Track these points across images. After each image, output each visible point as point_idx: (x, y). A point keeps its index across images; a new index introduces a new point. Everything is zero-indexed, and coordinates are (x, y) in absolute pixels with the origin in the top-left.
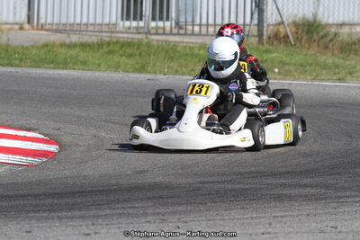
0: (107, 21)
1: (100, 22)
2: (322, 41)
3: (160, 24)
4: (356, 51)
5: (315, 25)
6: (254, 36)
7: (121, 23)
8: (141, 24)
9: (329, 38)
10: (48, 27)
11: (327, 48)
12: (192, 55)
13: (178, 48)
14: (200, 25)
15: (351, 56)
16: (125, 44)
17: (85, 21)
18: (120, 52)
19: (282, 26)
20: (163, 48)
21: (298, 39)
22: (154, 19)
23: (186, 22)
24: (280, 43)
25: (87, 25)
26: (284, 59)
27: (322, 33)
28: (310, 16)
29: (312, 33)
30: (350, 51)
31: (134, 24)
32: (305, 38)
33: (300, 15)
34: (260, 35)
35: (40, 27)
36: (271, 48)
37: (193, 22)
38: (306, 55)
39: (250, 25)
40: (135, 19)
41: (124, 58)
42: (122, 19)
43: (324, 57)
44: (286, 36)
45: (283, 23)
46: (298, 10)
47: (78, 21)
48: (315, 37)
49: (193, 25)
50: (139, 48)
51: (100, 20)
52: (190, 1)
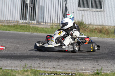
0: (16, 20)
2: (84, 28)
3: (33, 22)
4: (95, 32)
5: (82, 23)
7: (20, 21)
8: (27, 21)
9: (86, 27)
11: (85, 30)
12: (43, 30)
13: (39, 28)
14: (46, 23)
15: (93, 33)
16: (21, 26)
17: (9, 19)
18: (20, 28)
20: (34, 28)
22: (31, 20)
23: (41, 21)
25: (9, 21)
27: (84, 26)
28: (80, 20)
29: (81, 26)
30: (93, 32)
33: (78, 20)
37: (43, 21)
40: (25, 20)
41: (21, 30)
42: (21, 19)
47: (7, 19)
49: (43, 23)
50: (26, 27)
51: (13, 20)
52: (42, 15)
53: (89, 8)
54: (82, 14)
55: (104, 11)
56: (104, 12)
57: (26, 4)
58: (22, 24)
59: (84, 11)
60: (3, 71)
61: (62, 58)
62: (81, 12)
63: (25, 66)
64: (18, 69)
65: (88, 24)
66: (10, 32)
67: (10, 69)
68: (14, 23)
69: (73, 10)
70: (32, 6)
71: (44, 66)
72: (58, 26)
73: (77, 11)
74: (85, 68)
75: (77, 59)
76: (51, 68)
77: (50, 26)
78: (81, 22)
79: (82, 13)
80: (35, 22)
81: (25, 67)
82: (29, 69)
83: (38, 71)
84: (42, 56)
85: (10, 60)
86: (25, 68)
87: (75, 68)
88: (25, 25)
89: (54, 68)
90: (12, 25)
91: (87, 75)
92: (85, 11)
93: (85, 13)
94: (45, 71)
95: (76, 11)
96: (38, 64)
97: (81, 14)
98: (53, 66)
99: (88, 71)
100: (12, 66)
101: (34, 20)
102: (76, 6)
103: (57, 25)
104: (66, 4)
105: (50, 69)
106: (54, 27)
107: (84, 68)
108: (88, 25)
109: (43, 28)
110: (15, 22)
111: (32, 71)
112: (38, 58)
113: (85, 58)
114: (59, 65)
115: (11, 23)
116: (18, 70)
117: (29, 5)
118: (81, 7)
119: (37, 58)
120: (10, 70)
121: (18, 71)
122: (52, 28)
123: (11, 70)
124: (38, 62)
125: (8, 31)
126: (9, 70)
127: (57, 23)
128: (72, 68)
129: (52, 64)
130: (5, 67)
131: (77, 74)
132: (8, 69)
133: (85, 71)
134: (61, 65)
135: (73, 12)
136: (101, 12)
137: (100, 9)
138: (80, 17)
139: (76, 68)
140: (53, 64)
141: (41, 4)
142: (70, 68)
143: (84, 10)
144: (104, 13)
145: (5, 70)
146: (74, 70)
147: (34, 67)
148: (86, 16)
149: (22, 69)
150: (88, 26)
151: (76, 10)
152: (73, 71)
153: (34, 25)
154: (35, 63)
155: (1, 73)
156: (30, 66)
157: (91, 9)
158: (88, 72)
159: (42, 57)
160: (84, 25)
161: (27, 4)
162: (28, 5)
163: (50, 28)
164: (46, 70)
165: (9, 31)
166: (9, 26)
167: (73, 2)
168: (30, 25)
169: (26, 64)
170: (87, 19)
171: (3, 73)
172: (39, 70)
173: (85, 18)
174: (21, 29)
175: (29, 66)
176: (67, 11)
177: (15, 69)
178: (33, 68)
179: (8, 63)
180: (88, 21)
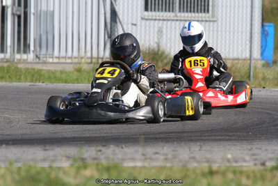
3: (25, 56)
5: (160, 52)
12: (55, 77)
13: (42, 73)
14: (59, 57)
20: (29, 73)
22: (19, 52)
23: (46, 55)
27: (165, 61)
29: (157, 61)
31: (1, 56)
33: (147, 45)
37: (53, 54)
39: (102, 59)
40: (2, 52)
46: (145, 41)
48: (160, 64)
49: (53, 57)
50: (8, 71)
52: (50, 37)
53: (173, 11)
54: (156, 30)
55: (215, 19)
56: (214, 21)
57: (3, 7)
59: (160, 20)
70: (20, 11)
72: (95, 63)
73: (143, 22)
77: (71, 66)
78: (156, 49)
80: (31, 56)
88: (5, 65)
92: (164, 20)
102: (139, 10)
103: (91, 63)
106: (85, 67)
109: (54, 73)
117: (12, 9)
118: (151, 10)
122: (79, 70)
127: (92, 58)
135: (135, 25)
136: (206, 21)
137: (204, 15)
143: (161, 18)
144: (216, 24)
151: (139, 18)
153: (30, 66)
157: (179, 14)
160: (166, 57)
161: (6, 8)
162: (10, 9)
163: (72, 70)
168: (20, 66)
176: (118, 20)
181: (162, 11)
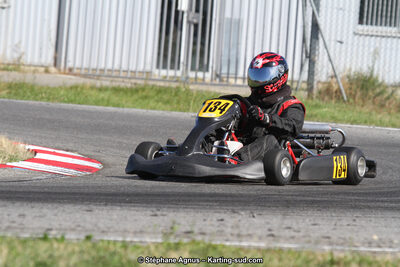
0: (141, 68)
1: (133, 69)
2: (378, 98)
3: (200, 75)
5: (372, 79)
6: (303, 89)
7: (156, 72)
8: (179, 73)
9: (386, 95)
10: (75, 71)
11: (382, 106)
16: (160, 91)
17: (116, 67)
18: (156, 98)
19: (334, 80)
21: (352, 95)
22: (193, 69)
23: (228, 74)
24: (332, 98)
25: (119, 71)
26: (336, 114)
27: (378, 90)
28: (365, 70)
29: (367, 89)
31: (171, 73)
32: (359, 94)
33: (358, 67)
34: (310, 89)
35: (67, 71)
36: (321, 103)
37: (236, 74)
38: (360, 112)
39: (298, 82)
40: (172, 68)
41: (160, 104)
42: (158, 67)
43: (379, 116)
44: (339, 91)
45: (336, 76)
47: (109, 66)
48: (371, 93)
49: (236, 78)
50: (176, 95)
51: (133, 67)
52: (233, 52)
53: (395, 26)
54: (372, 50)
57: (177, 12)
58: (162, 84)
59: (377, 36)
60: (94, 246)
61: (301, 201)
62: (367, 43)
63: (172, 228)
64: (148, 239)
65: (392, 82)
66: (120, 110)
67: (120, 239)
68: (133, 81)
69: (339, 33)
70: (198, 19)
71: (236, 232)
73: (356, 38)
74: (380, 239)
75: (352, 207)
76: (260, 238)
78: (369, 75)
79: (372, 44)
80: (208, 75)
81: (171, 233)
82: (185, 240)
83: (215, 248)
84: (231, 196)
85: (119, 208)
86: (172, 237)
87: (344, 239)
88: (174, 85)
89: (273, 235)
90: (129, 85)
91: (387, 263)
92: (383, 36)
93: (383, 45)
94: (241, 248)
95: (350, 37)
96: (218, 224)
97: (366, 48)
98: (270, 230)
99: (390, 247)
100: (125, 231)
101: (204, 67)
102: (352, 21)
104: (316, 12)
105: (256, 239)
107: (375, 237)
108: (392, 86)
110: (137, 75)
111: (195, 248)
112: (216, 201)
113: (382, 201)
114: (289, 228)
115: (126, 78)
116: (145, 245)
117: (188, 17)
118: (367, 24)
119: (212, 201)
120: (119, 245)
121: (148, 248)
123: (123, 242)
124: (217, 215)
125: (114, 106)
126: (115, 242)
128: (334, 238)
129: (263, 222)
130: (103, 232)
131: (354, 259)
132: (112, 239)
133: (379, 247)
134: (295, 226)
135: (341, 42)
138: (365, 59)
139: (350, 238)
140: (268, 223)
141: (228, 14)
142: (328, 238)
143: (379, 34)
145: (101, 244)
146: (342, 244)
147: (203, 234)
148: (385, 56)
149: (160, 240)
150: (393, 92)
151: (351, 32)
152: (339, 248)
153: (204, 88)
154: (205, 220)
155: (89, 253)
156: (189, 229)
158: (392, 253)
159: (229, 199)
160: (380, 85)
161: (180, 14)
162: (185, 15)
164: (245, 244)
165: (118, 106)
166: (117, 90)
167: (341, 6)
168: (191, 87)
169: (174, 223)
170: (390, 65)
171: (94, 253)
172: (218, 243)
173: (382, 61)
174: (158, 101)
175: (184, 230)
176: (320, 36)
177: (136, 240)
178: (199, 238)
179: (111, 220)
180: (392, 72)
181: (381, 25)
